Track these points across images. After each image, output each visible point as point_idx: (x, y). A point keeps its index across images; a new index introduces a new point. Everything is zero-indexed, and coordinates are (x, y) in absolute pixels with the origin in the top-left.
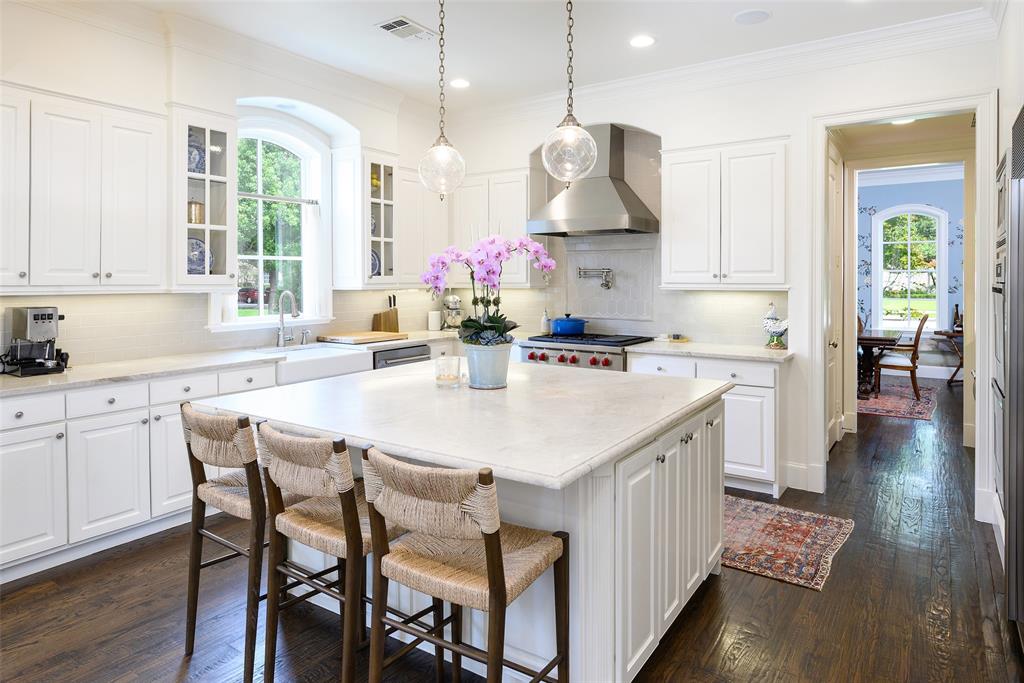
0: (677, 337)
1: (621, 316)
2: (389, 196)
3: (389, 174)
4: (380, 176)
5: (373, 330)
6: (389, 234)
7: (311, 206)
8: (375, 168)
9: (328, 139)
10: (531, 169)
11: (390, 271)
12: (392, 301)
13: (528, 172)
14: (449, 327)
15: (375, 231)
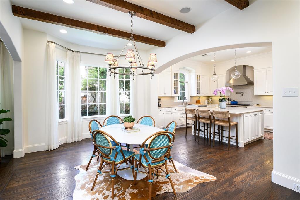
0: (258, 105)
1: (246, 101)
2: (200, 80)
3: (200, 77)
4: (198, 77)
5: (196, 103)
6: (200, 87)
7: (187, 83)
8: (197, 76)
9: (190, 72)
10: (226, 74)
11: (200, 93)
12: (199, 98)
13: (225, 75)
14: (209, 103)
15: (198, 87)
